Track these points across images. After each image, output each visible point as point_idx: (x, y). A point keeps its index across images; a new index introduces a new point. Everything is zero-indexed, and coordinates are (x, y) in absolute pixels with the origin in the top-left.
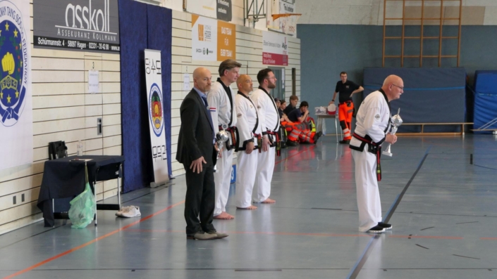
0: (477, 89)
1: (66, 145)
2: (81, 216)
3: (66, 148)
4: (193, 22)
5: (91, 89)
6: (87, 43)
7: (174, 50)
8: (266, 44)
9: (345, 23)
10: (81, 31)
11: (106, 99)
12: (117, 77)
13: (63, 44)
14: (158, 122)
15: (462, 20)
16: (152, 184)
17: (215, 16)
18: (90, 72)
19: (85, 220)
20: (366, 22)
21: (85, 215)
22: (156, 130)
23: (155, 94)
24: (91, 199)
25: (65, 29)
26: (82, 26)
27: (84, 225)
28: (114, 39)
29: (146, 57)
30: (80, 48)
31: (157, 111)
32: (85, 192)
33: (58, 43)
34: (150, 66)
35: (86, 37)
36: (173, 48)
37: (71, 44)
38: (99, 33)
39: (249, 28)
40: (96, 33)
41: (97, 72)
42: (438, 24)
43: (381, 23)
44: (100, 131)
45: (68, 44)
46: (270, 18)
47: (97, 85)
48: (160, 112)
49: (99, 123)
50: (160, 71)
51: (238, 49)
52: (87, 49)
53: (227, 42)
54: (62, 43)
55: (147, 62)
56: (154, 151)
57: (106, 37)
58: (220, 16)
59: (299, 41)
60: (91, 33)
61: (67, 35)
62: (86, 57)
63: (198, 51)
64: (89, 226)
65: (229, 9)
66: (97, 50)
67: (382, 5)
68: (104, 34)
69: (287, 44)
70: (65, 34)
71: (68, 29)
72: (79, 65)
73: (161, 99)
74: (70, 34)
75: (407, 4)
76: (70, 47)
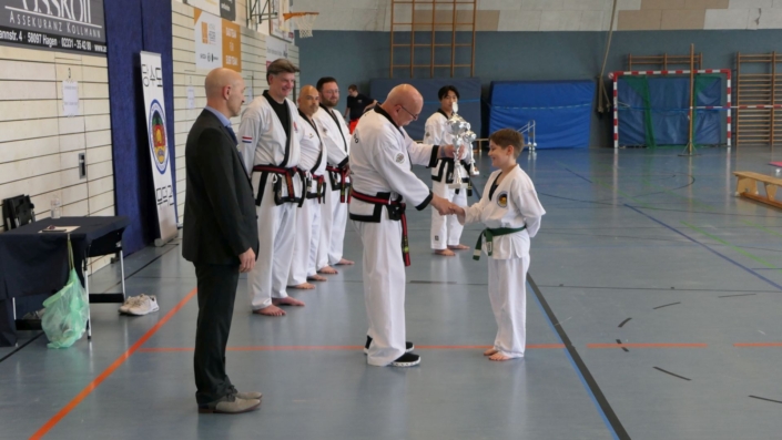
0: (493, 102)
1: (33, 201)
2: (64, 328)
3: (32, 206)
4: (196, 18)
5: (68, 110)
6: (59, 38)
7: (176, 55)
8: (269, 51)
9: (348, 29)
10: (48, 19)
11: (91, 123)
12: (104, 91)
13: (21, 38)
14: (161, 154)
15: (477, 25)
16: (157, 242)
17: (218, 13)
18: (65, 83)
19: (71, 333)
20: (371, 28)
21: (70, 325)
22: (159, 165)
23: (156, 115)
24: (79, 296)
25: (22, 14)
26: (49, 11)
27: (70, 342)
28: (98, 35)
29: (143, 62)
30: (48, 46)
31: (159, 138)
32: (70, 285)
33: (12, 36)
34: (148, 75)
35: (56, 28)
36: (174, 52)
37: (33, 38)
38: (76, 25)
39: (252, 31)
40: (72, 24)
41: (75, 84)
42: (450, 29)
43: (387, 29)
44: (83, 173)
45: (27, 38)
46: (282, 18)
47: (76, 104)
48: (164, 140)
49: (81, 161)
50: (161, 83)
51: (243, 56)
52: (58, 47)
53: (232, 47)
54: (17, 36)
55: (144, 69)
56: (158, 195)
57: (86, 30)
58: (224, 14)
59: (297, 49)
60: (64, 23)
61: (27, 24)
62: (57, 61)
63: (203, 56)
64: (78, 342)
65: (232, 6)
66: (74, 49)
67: (389, 8)
68: (84, 26)
69: (288, 52)
70: (22, 21)
71: (27, 15)
72: (47, 72)
73: (164, 121)
74: (31, 23)
75: (417, 7)
76: (31, 44)
